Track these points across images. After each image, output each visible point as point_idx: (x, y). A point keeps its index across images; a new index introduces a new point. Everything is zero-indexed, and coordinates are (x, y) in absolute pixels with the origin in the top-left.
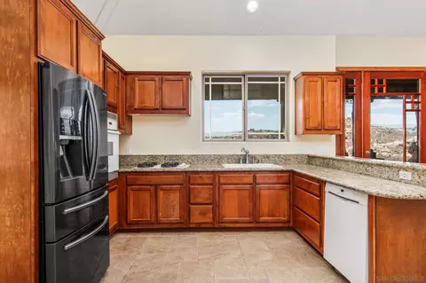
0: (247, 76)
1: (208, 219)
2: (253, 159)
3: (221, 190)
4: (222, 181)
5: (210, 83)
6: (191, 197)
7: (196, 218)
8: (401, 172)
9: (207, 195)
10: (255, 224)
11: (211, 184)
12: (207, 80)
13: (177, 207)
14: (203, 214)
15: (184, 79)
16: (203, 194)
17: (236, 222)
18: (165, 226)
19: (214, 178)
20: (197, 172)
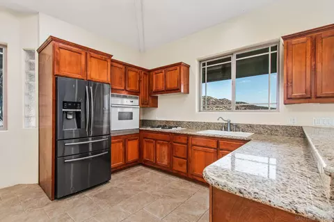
1: (184, 169)
3: (193, 150)
4: (194, 143)
5: (206, 67)
6: (174, 151)
7: (177, 168)
9: (183, 152)
12: (204, 65)
13: (166, 157)
14: (180, 165)
15: (178, 68)
16: (181, 150)
19: (188, 140)
20: (177, 134)
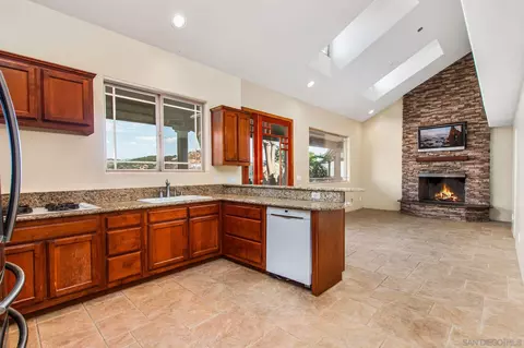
0: (162, 97)
1: (136, 269)
2: (175, 191)
3: (151, 231)
4: (153, 219)
5: (114, 95)
6: (110, 247)
7: (117, 274)
8: (313, 194)
9: (133, 240)
10: (190, 260)
11: (137, 226)
12: (110, 90)
14: (128, 265)
15: (85, 82)
17: (169, 264)
18: (65, 299)
19: (142, 217)
20: (119, 213)
